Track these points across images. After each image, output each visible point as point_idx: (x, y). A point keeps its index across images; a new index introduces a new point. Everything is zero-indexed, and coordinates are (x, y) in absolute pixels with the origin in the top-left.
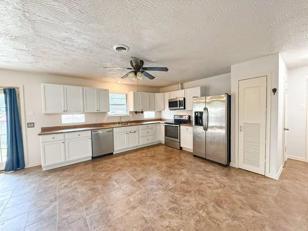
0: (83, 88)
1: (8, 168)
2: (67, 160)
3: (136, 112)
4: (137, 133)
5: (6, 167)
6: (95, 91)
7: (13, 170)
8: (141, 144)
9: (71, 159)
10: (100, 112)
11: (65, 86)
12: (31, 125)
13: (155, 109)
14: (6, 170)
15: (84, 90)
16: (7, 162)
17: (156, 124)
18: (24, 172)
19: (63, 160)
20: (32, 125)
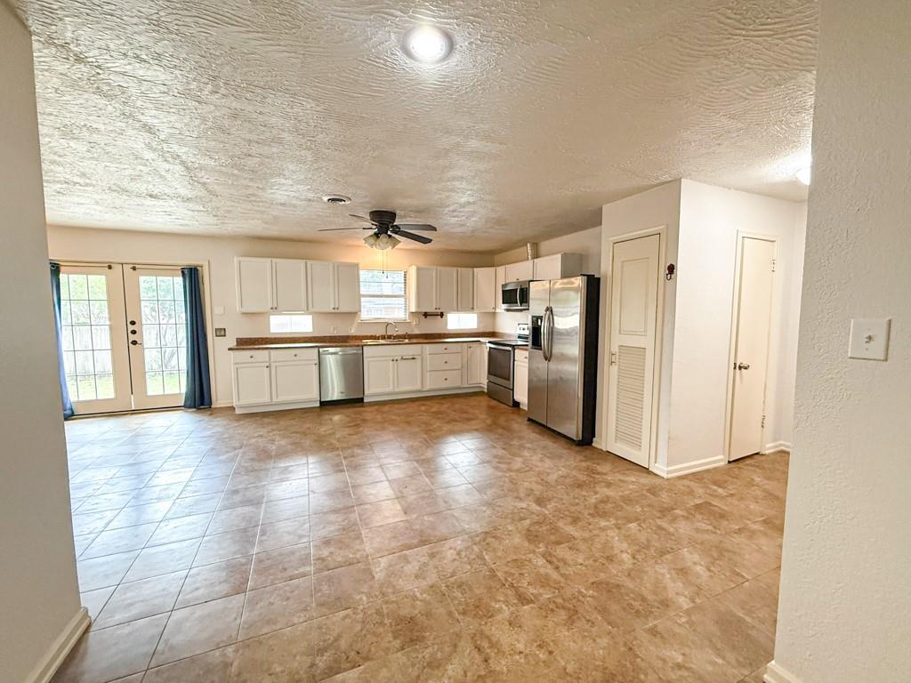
0: (306, 263)
1: (188, 403)
2: (274, 400)
3: (426, 315)
4: (418, 362)
5: (185, 401)
6: (331, 267)
7: (195, 407)
8: (427, 387)
9: (281, 399)
10: (338, 311)
11: (274, 260)
12: (221, 332)
13: (473, 308)
14: (186, 406)
15: (309, 266)
16: (186, 393)
17: (471, 345)
18: (209, 412)
19: (266, 399)
20: (223, 333)
